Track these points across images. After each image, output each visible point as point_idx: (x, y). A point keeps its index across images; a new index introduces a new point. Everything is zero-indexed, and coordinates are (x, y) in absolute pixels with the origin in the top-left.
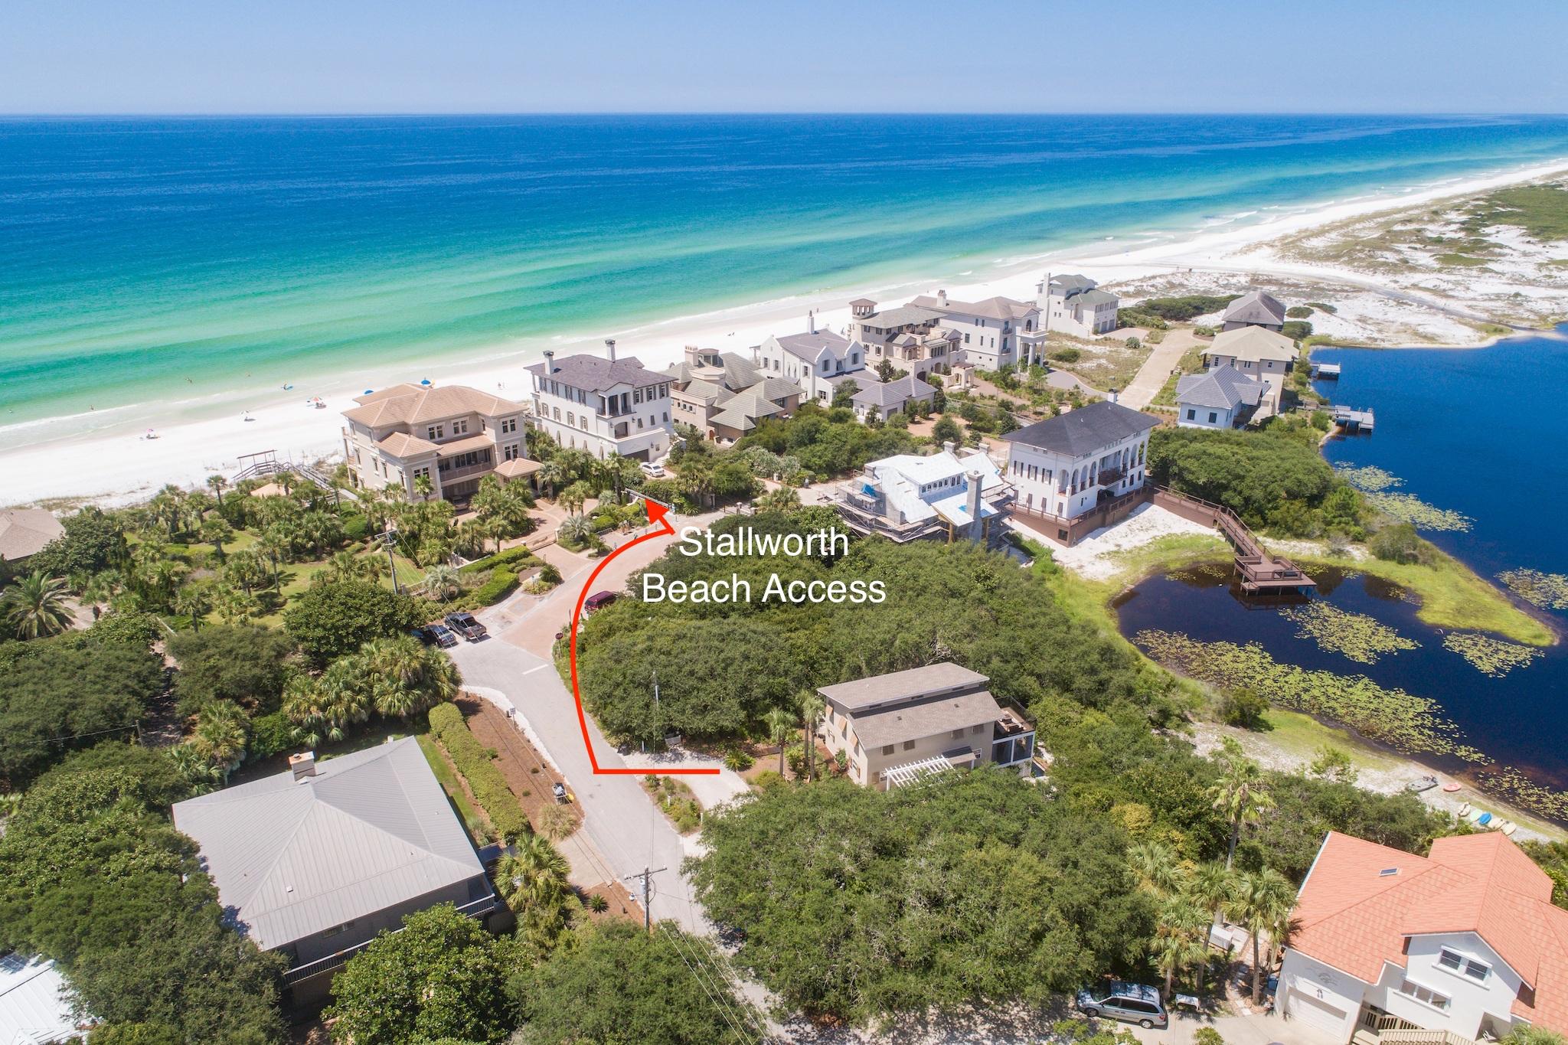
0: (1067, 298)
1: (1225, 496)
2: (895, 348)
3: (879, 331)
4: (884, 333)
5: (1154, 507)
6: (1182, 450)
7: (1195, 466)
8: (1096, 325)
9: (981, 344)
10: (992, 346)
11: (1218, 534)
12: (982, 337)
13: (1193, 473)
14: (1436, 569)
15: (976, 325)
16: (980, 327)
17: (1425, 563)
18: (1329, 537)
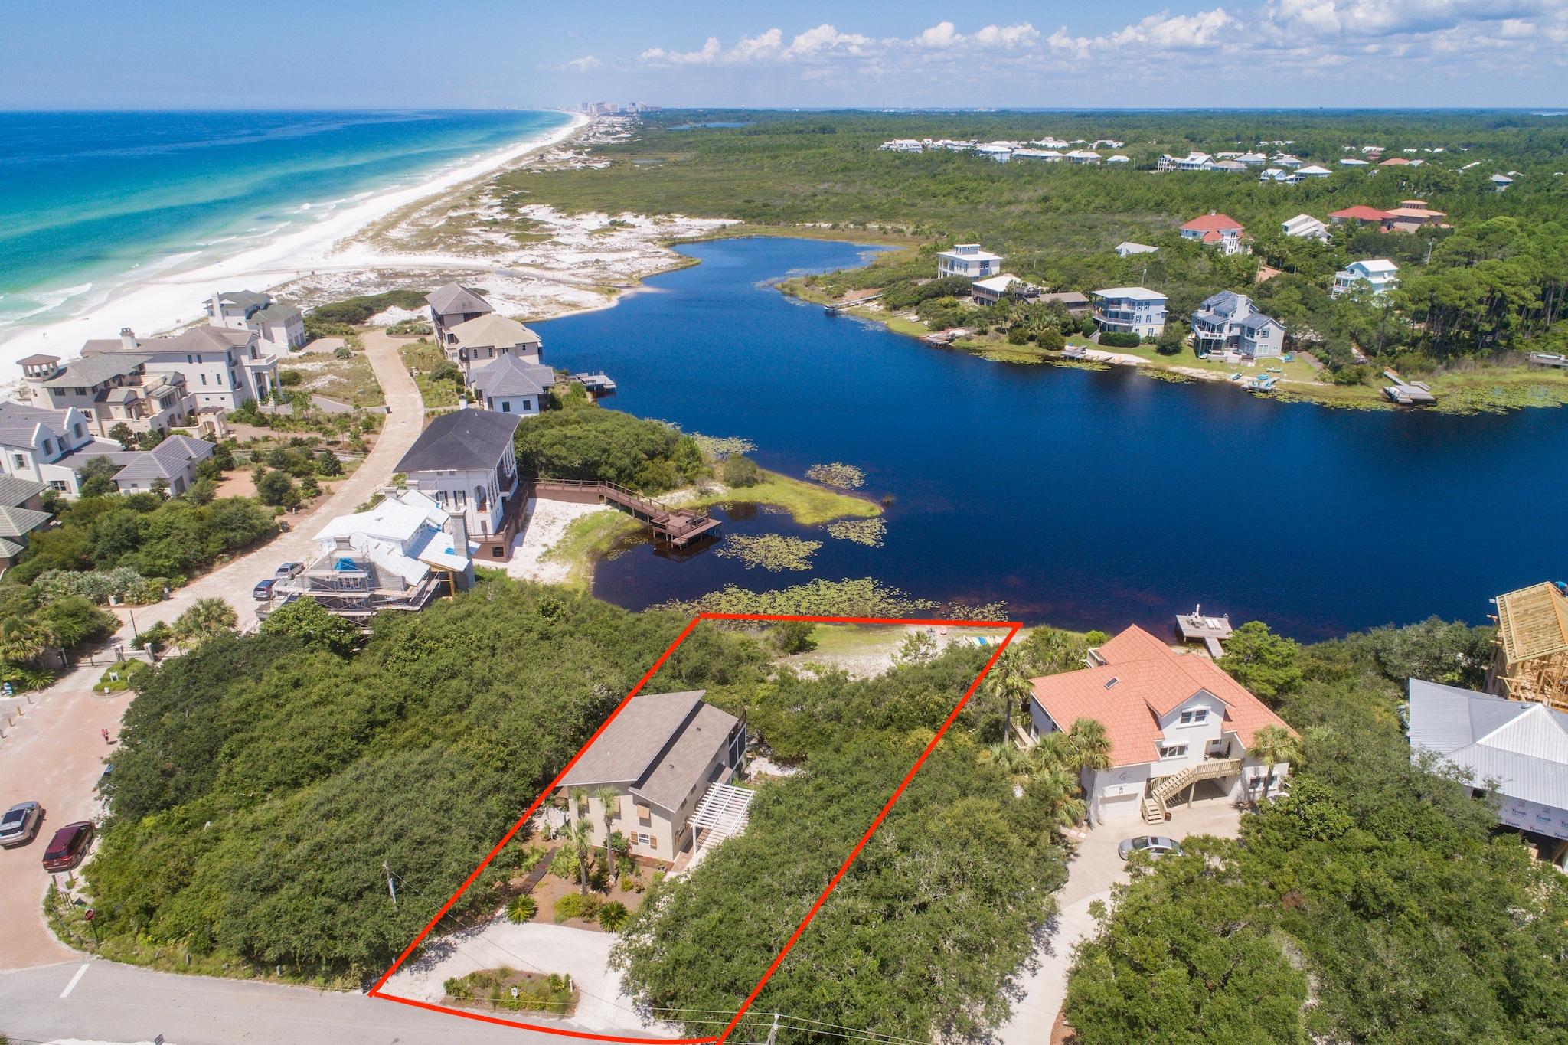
0: (249, 317)
1: (601, 471)
2: (112, 408)
3: (81, 391)
4: (89, 392)
5: (540, 501)
6: (543, 440)
7: (564, 452)
8: (290, 341)
9: (205, 383)
10: (220, 383)
11: (609, 507)
12: (203, 375)
13: (565, 458)
14: (772, 483)
15: (191, 362)
16: (196, 364)
17: (763, 481)
18: (691, 482)
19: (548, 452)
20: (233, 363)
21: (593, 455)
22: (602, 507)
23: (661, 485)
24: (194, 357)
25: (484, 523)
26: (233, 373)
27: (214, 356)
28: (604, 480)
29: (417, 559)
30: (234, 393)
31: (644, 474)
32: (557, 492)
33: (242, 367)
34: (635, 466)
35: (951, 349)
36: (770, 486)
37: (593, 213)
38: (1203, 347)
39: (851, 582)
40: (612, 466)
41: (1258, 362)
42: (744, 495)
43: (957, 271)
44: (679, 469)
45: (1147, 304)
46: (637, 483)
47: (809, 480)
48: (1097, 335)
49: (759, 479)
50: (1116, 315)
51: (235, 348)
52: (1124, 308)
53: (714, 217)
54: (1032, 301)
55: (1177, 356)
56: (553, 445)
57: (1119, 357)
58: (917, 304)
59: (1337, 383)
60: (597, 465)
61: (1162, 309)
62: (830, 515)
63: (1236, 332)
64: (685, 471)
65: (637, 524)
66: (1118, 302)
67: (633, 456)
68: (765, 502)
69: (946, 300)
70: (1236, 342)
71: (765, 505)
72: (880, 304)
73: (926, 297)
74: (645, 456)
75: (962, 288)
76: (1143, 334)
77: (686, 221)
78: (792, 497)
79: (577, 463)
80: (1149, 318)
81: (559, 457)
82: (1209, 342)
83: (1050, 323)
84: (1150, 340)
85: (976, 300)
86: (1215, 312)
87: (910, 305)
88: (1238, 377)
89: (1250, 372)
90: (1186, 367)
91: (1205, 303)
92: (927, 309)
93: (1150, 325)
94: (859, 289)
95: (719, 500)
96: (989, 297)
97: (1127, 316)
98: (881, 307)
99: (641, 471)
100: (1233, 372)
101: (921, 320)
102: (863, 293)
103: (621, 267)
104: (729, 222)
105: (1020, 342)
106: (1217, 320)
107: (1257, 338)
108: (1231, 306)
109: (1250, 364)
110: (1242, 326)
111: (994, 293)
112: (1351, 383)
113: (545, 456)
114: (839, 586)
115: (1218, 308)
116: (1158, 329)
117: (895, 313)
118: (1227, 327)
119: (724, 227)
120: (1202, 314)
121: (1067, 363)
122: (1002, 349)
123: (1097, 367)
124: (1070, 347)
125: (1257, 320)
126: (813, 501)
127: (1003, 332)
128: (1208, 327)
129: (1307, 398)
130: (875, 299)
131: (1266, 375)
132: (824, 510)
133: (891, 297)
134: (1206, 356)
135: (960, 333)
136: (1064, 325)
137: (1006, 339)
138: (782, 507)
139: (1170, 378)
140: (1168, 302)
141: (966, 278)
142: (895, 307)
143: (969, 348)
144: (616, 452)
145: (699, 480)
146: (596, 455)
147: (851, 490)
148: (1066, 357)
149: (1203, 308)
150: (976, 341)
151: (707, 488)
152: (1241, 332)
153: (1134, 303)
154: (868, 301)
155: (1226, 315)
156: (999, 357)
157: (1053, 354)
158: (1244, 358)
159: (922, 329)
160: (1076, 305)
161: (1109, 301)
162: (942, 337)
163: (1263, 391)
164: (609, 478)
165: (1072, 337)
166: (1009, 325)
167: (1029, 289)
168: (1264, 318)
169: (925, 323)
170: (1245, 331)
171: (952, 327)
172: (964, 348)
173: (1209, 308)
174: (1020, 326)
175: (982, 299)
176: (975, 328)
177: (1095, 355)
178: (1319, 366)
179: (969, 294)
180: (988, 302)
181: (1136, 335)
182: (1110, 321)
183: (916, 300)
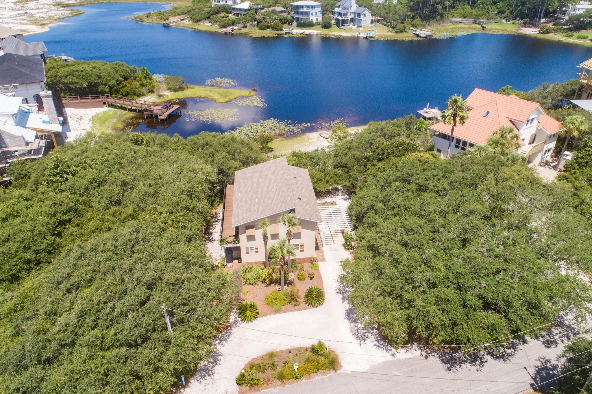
5: (67, 110)
7: (75, 80)
11: (110, 108)
13: (77, 83)
14: (193, 88)
17: (188, 88)
18: (152, 91)
19: (65, 81)
22: (106, 109)
23: (135, 94)
28: (102, 93)
29: (26, 127)
31: (124, 89)
32: (77, 103)
34: (118, 84)
35: (233, 34)
36: (192, 90)
38: (340, 23)
39: (265, 122)
40: (106, 85)
41: (364, 28)
42: (181, 95)
43: (221, 3)
44: (142, 85)
45: (314, 7)
46: (122, 94)
47: (208, 85)
48: (295, 24)
49: (185, 87)
50: (302, 13)
52: (305, 10)
54: (263, 11)
55: (330, 29)
56: (66, 77)
57: (307, 31)
58: (208, 18)
59: (397, 32)
60: (97, 85)
61: (320, 9)
62: (230, 97)
63: (352, 16)
64: (146, 86)
65: (132, 114)
66: (302, 7)
67: (116, 79)
68: (194, 96)
69: (223, 14)
70: (352, 20)
71: (196, 98)
72: (189, 21)
73: (212, 15)
74: (122, 79)
75: (227, 10)
76: (314, 21)
78: (206, 92)
79: (85, 85)
80: (316, 14)
81: (72, 83)
82: (343, 21)
83: (275, 19)
84: (318, 24)
85: (234, 14)
86: (343, 8)
87: (205, 19)
88: (359, 34)
89: (362, 32)
90: (335, 32)
91: (337, 5)
92: (215, 20)
93: (316, 17)
94: (175, 16)
95: (170, 98)
96: (241, 12)
97: (307, 13)
98: (190, 22)
99: (122, 87)
100: (356, 32)
101: (213, 25)
102: (178, 17)
105: (263, 29)
106: (344, 12)
107: (362, 17)
108: (349, 5)
109: (361, 29)
110: (354, 13)
111: (244, 10)
112: (402, 32)
113: (63, 83)
115: (344, 6)
116: (320, 19)
117: (199, 23)
118: (349, 14)
120: (337, 10)
121: (288, 35)
122: (257, 33)
123: (301, 36)
124: (286, 29)
125: (361, 10)
126: (218, 93)
127: (254, 26)
128: (341, 14)
129: (389, 39)
130: (186, 19)
131: (369, 32)
132: (227, 96)
133: (193, 17)
134: (342, 27)
135: (235, 28)
136: (281, 20)
137: (257, 28)
138: (205, 97)
139: (333, 37)
140: (322, 6)
141: (227, 5)
142: (198, 21)
143: (242, 34)
144: (106, 77)
145: (155, 90)
146: (95, 79)
147: (233, 87)
148: (286, 33)
149: (337, 7)
150: (244, 31)
151: (161, 93)
152: (355, 16)
153: (309, 7)
154: (182, 20)
155: (348, 9)
156: (258, 35)
157: (280, 32)
158: (358, 26)
159: (216, 28)
160: (281, 12)
161: (298, 7)
162: (228, 30)
163: (372, 37)
164: (106, 93)
165: (285, 25)
166: (256, 23)
167: (259, 6)
168: (364, 9)
169: (216, 25)
170: (356, 15)
171: (230, 25)
172: (240, 34)
173: (339, 7)
174: (262, 22)
175: (238, 14)
176: (241, 25)
177: (297, 31)
178: (386, 27)
179: (230, 13)
180: (241, 15)
181: (312, 22)
182: (300, 17)
183: (207, 16)
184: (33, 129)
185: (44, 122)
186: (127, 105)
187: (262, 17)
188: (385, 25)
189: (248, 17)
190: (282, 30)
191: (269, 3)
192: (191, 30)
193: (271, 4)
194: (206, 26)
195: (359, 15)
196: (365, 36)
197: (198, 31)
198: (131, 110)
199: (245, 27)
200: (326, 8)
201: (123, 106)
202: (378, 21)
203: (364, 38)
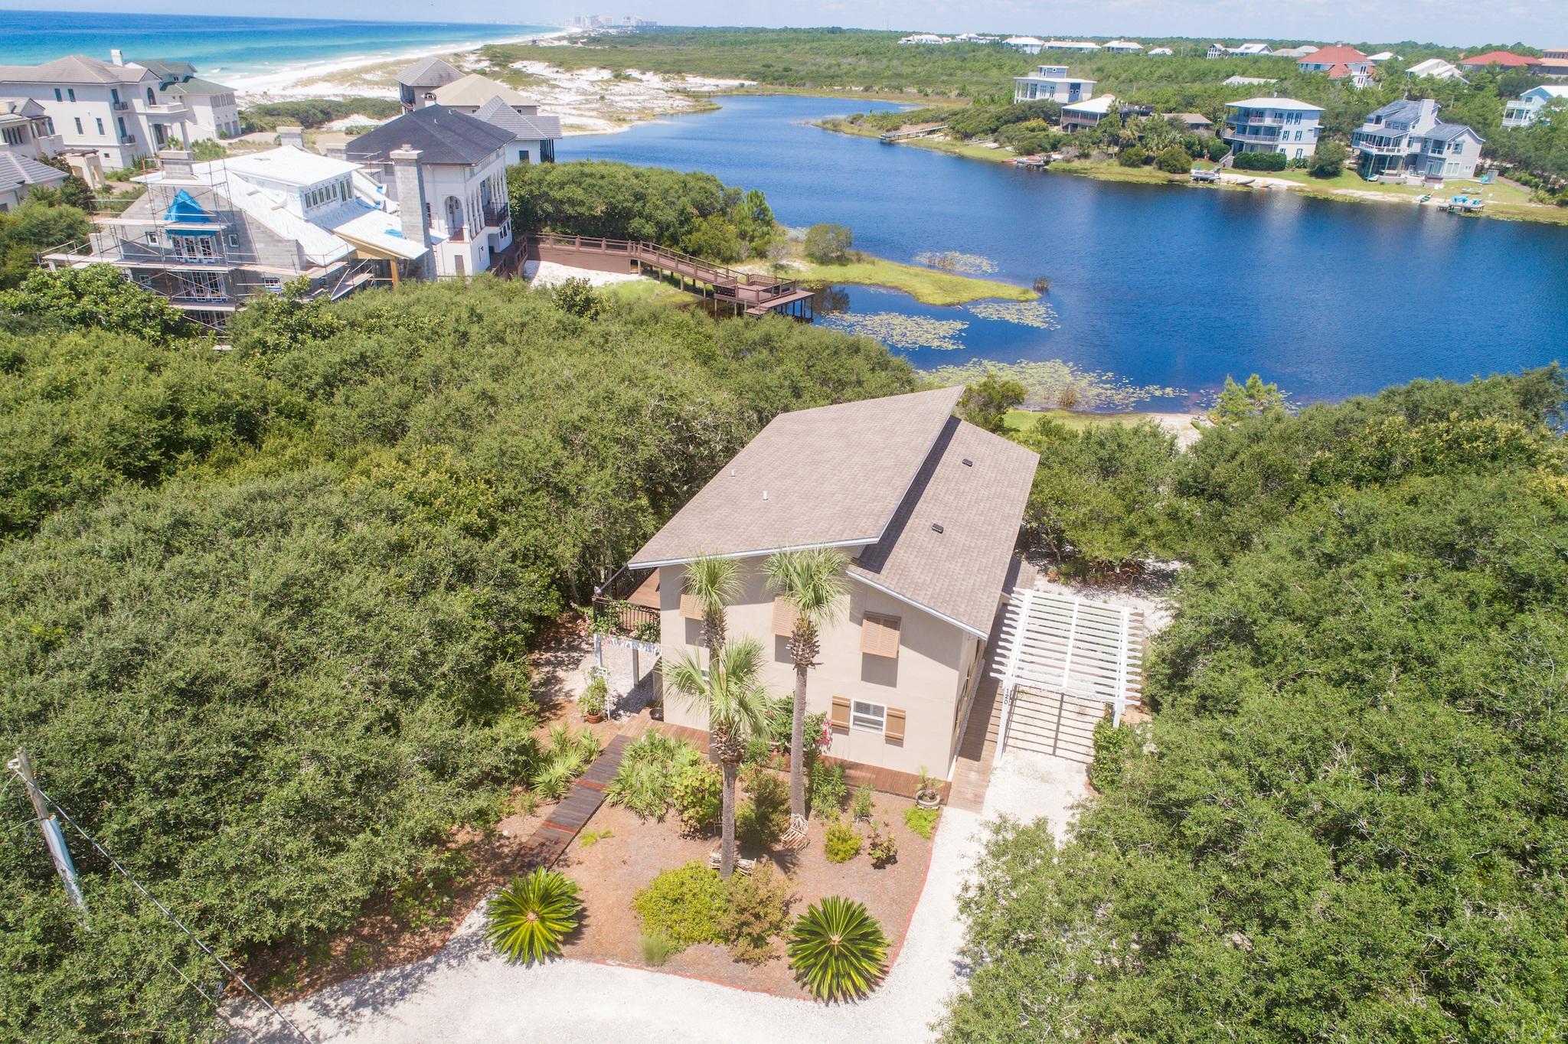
7: (579, 194)
8: (219, 126)
9: (80, 131)
10: (102, 132)
11: (644, 278)
12: (78, 120)
13: (582, 203)
14: (873, 263)
15: (59, 98)
16: (67, 104)
17: (859, 260)
18: (761, 254)
19: (557, 194)
20: (120, 105)
21: (624, 200)
22: (635, 277)
23: (717, 253)
24: (64, 93)
25: (459, 260)
26: (121, 120)
27: (91, 90)
28: (636, 238)
29: (332, 232)
30: (122, 148)
31: (695, 236)
32: (570, 253)
33: (134, 114)
34: (682, 224)
35: (1045, 171)
36: (870, 267)
37: (594, 69)
38: (1368, 166)
39: (1032, 364)
40: (649, 218)
41: (1447, 185)
42: (834, 274)
43: (1039, 96)
44: (743, 235)
45: (1297, 116)
46: (685, 250)
47: (919, 264)
48: (1229, 158)
49: (854, 258)
50: (1256, 131)
51: (123, 85)
52: (1268, 122)
53: (730, 78)
54: (1144, 119)
55: (1336, 179)
56: (562, 186)
57: (1260, 181)
58: (994, 131)
59: (1561, 203)
60: (628, 215)
61: (1314, 123)
62: (965, 297)
63: (1416, 148)
64: (752, 240)
65: (688, 297)
66: (1260, 113)
67: (679, 207)
68: (868, 282)
69: (1034, 123)
70: (1413, 162)
71: (870, 285)
72: (946, 135)
73: (1006, 122)
74: (695, 212)
75: (1050, 114)
76: (1290, 156)
77: (699, 80)
79: (600, 209)
80: (1299, 135)
81: (572, 202)
82: (1381, 159)
83: (1173, 141)
84: (1300, 164)
85: (1065, 128)
86: (1388, 125)
87: (985, 132)
88: (1427, 198)
89: (1439, 194)
90: (1348, 189)
91: (1373, 116)
92: (1009, 135)
93: (1298, 144)
94: (916, 123)
95: (801, 278)
96: (1086, 122)
97: (1272, 132)
98: (948, 138)
99: (690, 232)
100: (1418, 194)
101: (1001, 146)
102: (921, 126)
103: (629, 104)
104: (747, 83)
105: (1133, 165)
106: (1392, 133)
107: (1447, 153)
108: (1412, 116)
109: (1438, 186)
110: (1424, 141)
111: (1093, 116)
113: (552, 201)
114: (1016, 368)
115: (1393, 118)
116: (1309, 151)
117: (966, 142)
118: (1405, 142)
119: (742, 86)
120: (1368, 128)
121: (1201, 185)
122: (1113, 171)
123: (1239, 189)
124: (1198, 169)
125: (1448, 131)
126: (935, 282)
127: (1110, 156)
128: (1380, 141)
129: (1529, 218)
130: (939, 130)
131: (1464, 196)
132: (957, 292)
133: (958, 127)
134: (1376, 177)
135: (1055, 156)
136: (1189, 146)
137: (1115, 162)
138: (895, 288)
139: (1340, 199)
140: (1322, 117)
141: (1053, 103)
142: (967, 136)
143: (1070, 171)
144: (654, 199)
145: (771, 250)
146: (626, 200)
147: (985, 275)
148: (1196, 179)
149: (1371, 121)
150: (1077, 164)
151: (784, 262)
152: (1424, 148)
153: (1281, 116)
154: (931, 132)
155: (1404, 126)
156: (1112, 178)
157: (1177, 177)
158: (1428, 178)
159: (1008, 154)
160: (1197, 126)
161: (1247, 113)
162: (1038, 159)
163: (1468, 210)
164: (647, 238)
165: (1198, 162)
166: (1116, 149)
167: (1136, 108)
168: (1458, 128)
169: (1010, 148)
170: (1430, 146)
171: (1045, 150)
172: (1064, 171)
173: (1378, 120)
174: (1133, 146)
175: (1075, 126)
176: (1073, 151)
177: (1229, 178)
178: (1527, 189)
179: (1057, 123)
180: (1084, 127)
181: (1282, 155)
182: (1248, 139)
183: (993, 126)
184: (348, 240)
185: (391, 232)
186: (684, 274)
187: (1137, 134)
188: (1526, 183)
189: (1098, 133)
190: (1185, 171)
191: (1167, 101)
192: (941, 154)
193: (1172, 104)
194: (985, 148)
195: (1439, 145)
196: (1446, 205)
197: (962, 158)
198: (689, 288)
199: (1086, 156)
200: (1334, 123)
201: (676, 275)
202: (1503, 172)
203: (1442, 209)
